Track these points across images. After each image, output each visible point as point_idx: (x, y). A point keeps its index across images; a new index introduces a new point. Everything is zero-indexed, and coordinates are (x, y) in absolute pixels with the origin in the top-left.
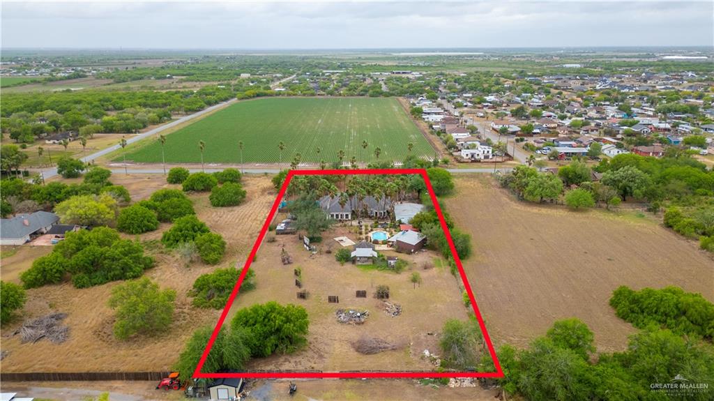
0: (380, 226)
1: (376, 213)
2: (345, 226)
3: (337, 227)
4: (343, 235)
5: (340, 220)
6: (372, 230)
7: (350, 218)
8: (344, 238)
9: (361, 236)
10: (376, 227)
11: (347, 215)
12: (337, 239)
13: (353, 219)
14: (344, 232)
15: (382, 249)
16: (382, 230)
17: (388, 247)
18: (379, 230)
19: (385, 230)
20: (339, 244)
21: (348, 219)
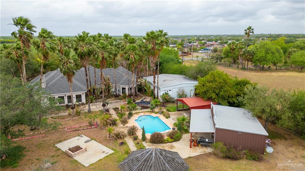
2: (78, 114)
3: (63, 118)
4: (76, 132)
5: (68, 107)
6: (130, 115)
7: (84, 100)
11: (79, 97)
12: (64, 146)
13: (89, 101)
14: (77, 126)
15: (189, 157)
16: (147, 112)
17: (191, 147)
18: (142, 112)
19: (153, 112)
20: (70, 156)
21: (81, 103)
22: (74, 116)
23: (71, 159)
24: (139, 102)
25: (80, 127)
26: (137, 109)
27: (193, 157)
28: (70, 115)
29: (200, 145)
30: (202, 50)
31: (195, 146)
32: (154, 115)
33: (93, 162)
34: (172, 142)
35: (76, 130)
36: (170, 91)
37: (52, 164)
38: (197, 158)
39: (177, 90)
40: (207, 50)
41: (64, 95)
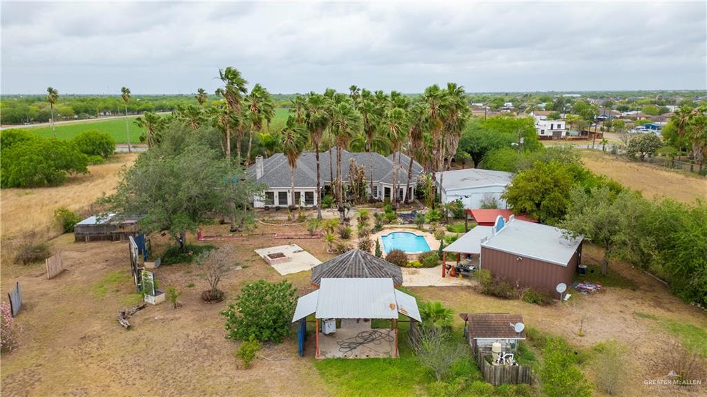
0: (400, 220)
1: (387, 190)
2: (301, 220)
3: (278, 222)
4: (289, 240)
5: (292, 209)
6: (378, 228)
7: (316, 202)
8: (287, 250)
9: (346, 243)
10: (390, 220)
11: (309, 197)
12: (263, 253)
13: (325, 204)
14: (293, 233)
15: (430, 286)
16: (411, 228)
17: (444, 276)
18: (401, 228)
19: (419, 229)
20: (267, 263)
21: (311, 206)
22: (294, 222)
23: (268, 267)
24: (408, 215)
25: (296, 235)
26: (397, 223)
27: (438, 287)
28: (289, 220)
29: (461, 276)
30: (639, 129)
31: (452, 275)
32: (419, 233)
33: (293, 272)
34: (420, 267)
35: (288, 238)
36: (466, 197)
37: (243, 267)
38: (441, 288)
39: (481, 197)
40: (654, 127)
41: (287, 191)
